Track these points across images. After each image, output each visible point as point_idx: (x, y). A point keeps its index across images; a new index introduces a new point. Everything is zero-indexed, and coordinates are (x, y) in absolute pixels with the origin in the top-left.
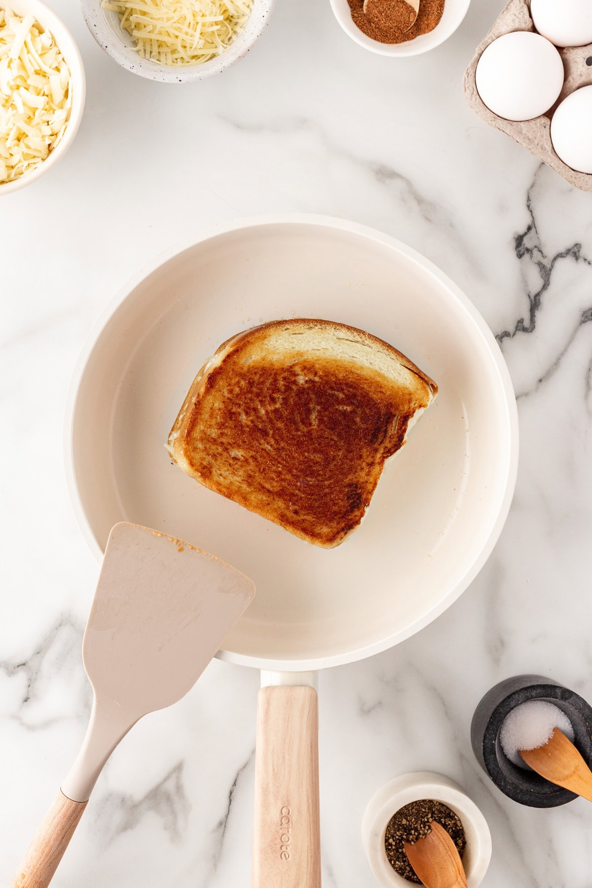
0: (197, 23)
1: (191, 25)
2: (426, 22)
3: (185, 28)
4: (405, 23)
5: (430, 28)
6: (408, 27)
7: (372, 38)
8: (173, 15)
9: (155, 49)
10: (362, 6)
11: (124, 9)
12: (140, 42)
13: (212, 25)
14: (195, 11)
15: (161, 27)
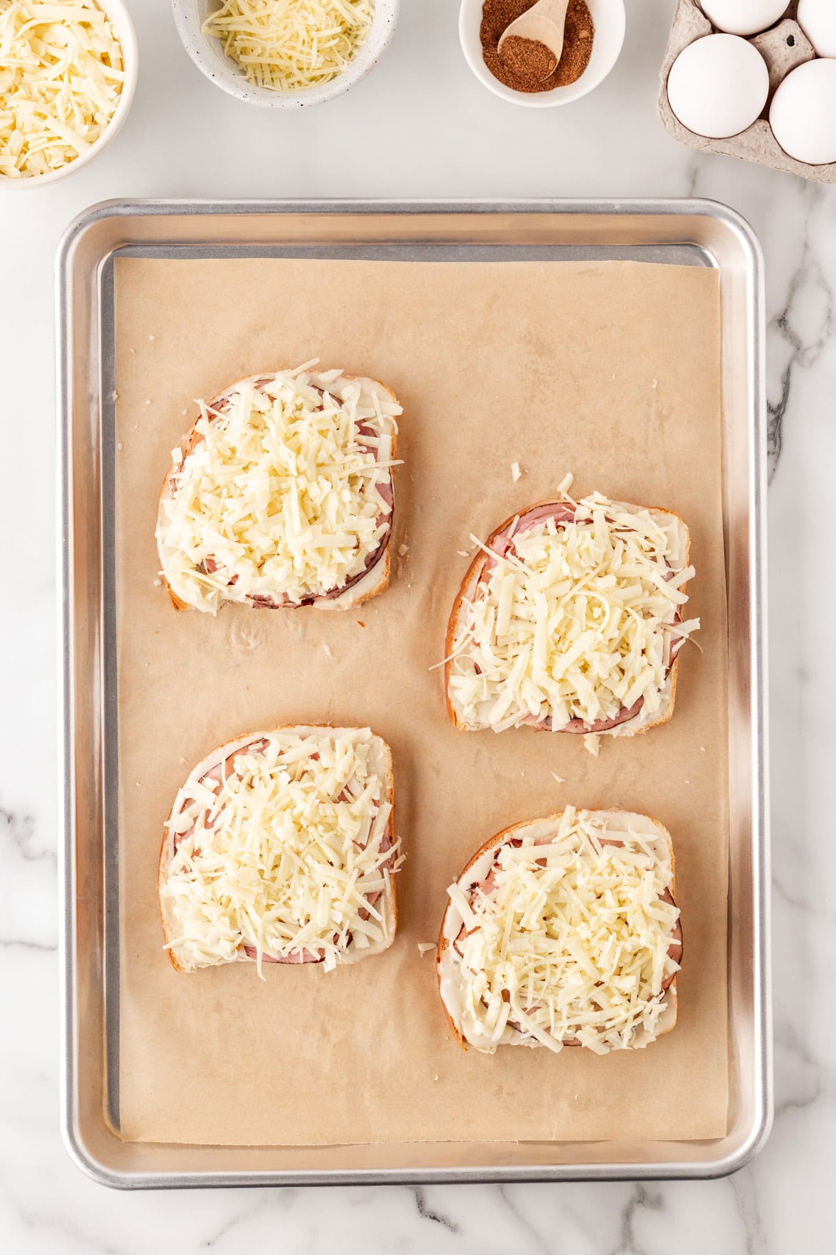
0: (312, 40)
1: (306, 43)
2: (567, 72)
3: (299, 46)
4: (542, 71)
5: (571, 80)
6: (545, 75)
7: (503, 83)
8: (285, 32)
9: (268, 76)
10: (496, 46)
11: (226, 33)
12: (249, 69)
13: (329, 41)
14: (309, 25)
15: (272, 49)
